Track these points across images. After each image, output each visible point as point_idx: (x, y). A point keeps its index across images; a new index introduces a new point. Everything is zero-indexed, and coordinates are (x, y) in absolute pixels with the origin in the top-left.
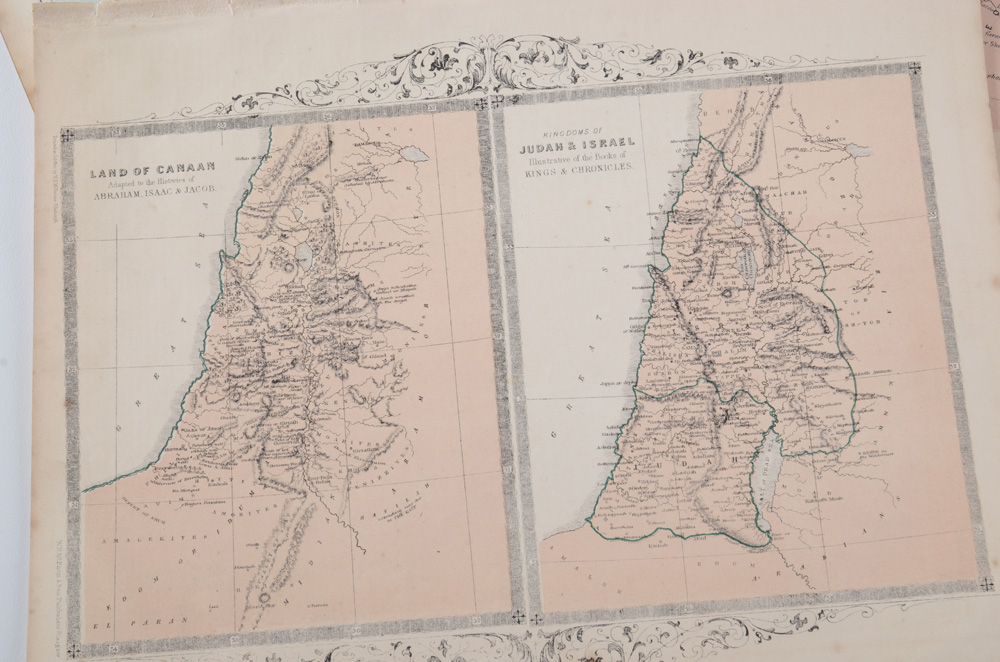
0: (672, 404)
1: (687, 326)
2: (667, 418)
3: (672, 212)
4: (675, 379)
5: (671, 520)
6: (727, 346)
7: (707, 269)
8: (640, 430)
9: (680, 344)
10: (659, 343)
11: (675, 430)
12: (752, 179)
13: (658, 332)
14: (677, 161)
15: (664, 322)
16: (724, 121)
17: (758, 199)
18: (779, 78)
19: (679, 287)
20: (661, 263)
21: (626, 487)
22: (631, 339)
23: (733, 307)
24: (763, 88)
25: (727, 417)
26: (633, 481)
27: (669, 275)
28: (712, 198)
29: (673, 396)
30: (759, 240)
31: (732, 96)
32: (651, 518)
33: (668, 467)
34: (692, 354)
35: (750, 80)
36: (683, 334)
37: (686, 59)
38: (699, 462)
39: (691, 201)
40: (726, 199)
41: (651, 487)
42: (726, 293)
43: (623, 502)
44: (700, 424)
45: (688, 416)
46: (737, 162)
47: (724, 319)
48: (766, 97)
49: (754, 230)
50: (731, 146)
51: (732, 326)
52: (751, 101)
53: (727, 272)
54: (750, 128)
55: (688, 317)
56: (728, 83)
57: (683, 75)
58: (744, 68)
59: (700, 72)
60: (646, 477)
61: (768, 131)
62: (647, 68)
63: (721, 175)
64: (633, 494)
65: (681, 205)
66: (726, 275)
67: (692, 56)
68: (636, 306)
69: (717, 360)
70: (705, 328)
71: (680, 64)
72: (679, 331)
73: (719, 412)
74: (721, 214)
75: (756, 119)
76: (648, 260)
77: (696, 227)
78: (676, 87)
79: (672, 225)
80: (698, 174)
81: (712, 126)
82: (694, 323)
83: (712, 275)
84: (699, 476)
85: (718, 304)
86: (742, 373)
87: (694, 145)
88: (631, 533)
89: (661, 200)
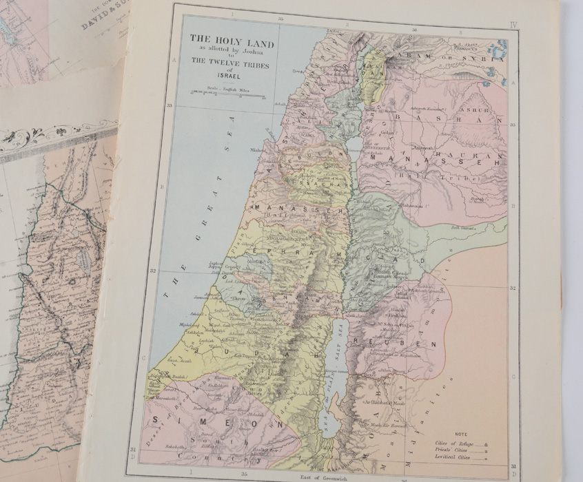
0: (42, 362)
1: (48, 309)
2: (39, 372)
3: (32, 236)
4: (42, 345)
5: (48, 441)
6: (76, 317)
7: (57, 269)
8: (22, 384)
9: (44, 321)
10: (30, 324)
11: (45, 380)
12: (83, 205)
13: (29, 316)
14: (32, 202)
15: (32, 308)
16: (61, 170)
17: (88, 217)
18: (94, 136)
19: (40, 283)
20: (27, 270)
21: (16, 424)
22: (11, 324)
23: (77, 290)
24: (84, 144)
25: (79, 365)
26: (20, 419)
27: (33, 277)
28: (57, 222)
29: (43, 357)
30: (91, 243)
31: (65, 153)
32: (35, 442)
33: (43, 405)
34: (53, 326)
35: (76, 141)
36: (45, 314)
37: (32, 134)
38: (64, 398)
39: (44, 226)
40: (67, 221)
41: (33, 421)
42: (72, 282)
43: (15, 434)
44: (62, 372)
45: (54, 368)
46: (72, 195)
47: (72, 299)
48: (87, 150)
49: (87, 238)
50: (67, 186)
51: (78, 303)
52: (78, 154)
53: (71, 268)
54: (78, 172)
55: (48, 302)
56: (60, 145)
57: (31, 145)
58: (70, 134)
59: (42, 142)
60: (29, 415)
61: (90, 172)
62: (6, 145)
63: (62, 205)
64: (21, 428)
65: (37, 230)
66: (71, 270)
67: (35, 132)
68: (12, 301)
69: (70, 327)
70: (59, 308)
71: (28, 139)
72: (42, 312)
73: (74, 362)
74: (64, 231)
75: (82, 165)
76: (18, 270)
77: (48, 243)
78: (27, 154)
79: (32, 244)
80: (47, 208)
81: (53, 175)
82: (52, 305)
83: (62, 272)
84: (64, 407)
85: (67, 290)
86: (87, 333)
87: (42, 190)
88: (22, 455)
89: (23, 229)
